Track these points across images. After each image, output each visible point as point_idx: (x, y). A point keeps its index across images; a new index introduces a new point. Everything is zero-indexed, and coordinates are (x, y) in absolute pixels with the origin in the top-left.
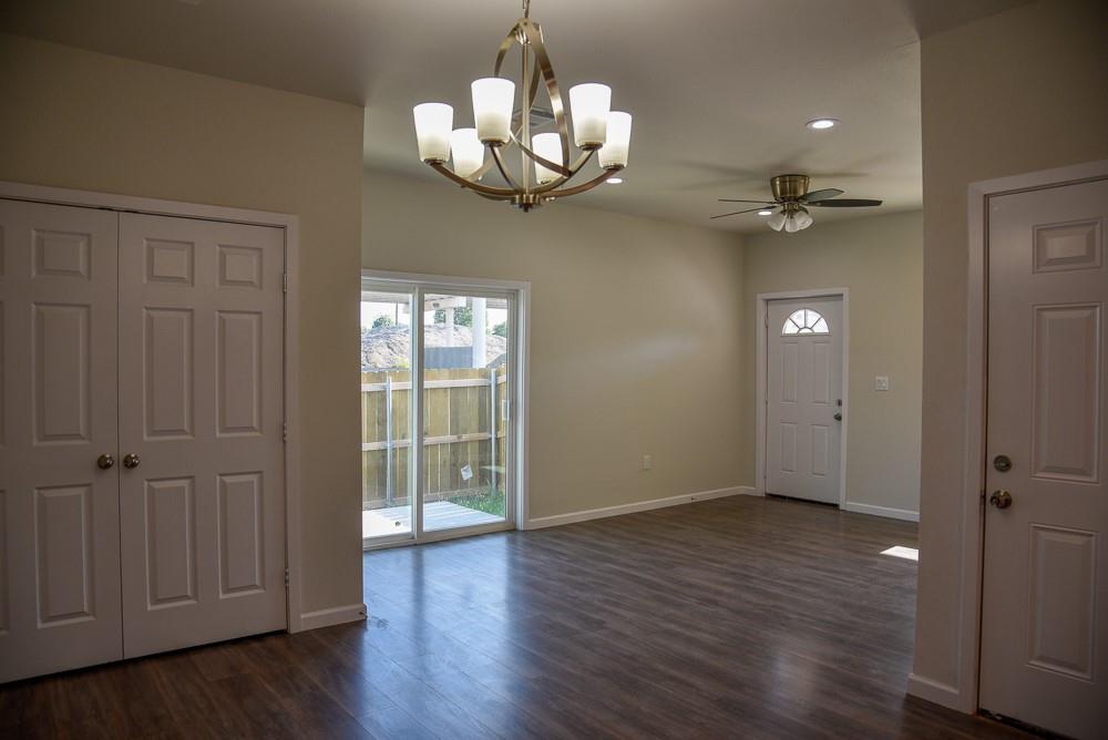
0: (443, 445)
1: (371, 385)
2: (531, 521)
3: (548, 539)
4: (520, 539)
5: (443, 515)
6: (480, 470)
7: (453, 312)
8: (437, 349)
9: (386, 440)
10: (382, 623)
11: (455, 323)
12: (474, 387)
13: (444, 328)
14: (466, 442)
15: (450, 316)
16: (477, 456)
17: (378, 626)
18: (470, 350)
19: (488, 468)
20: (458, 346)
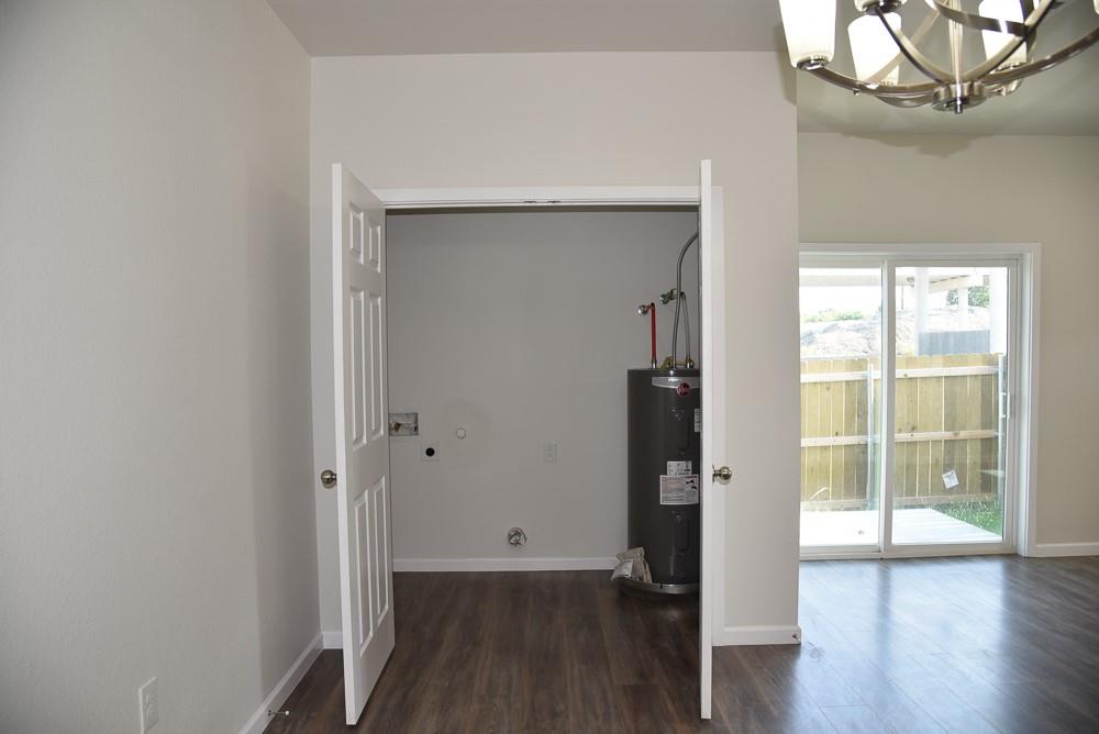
0: (936, 442)
1: (849, 373)
2: (1039, 546)
3: (1063, 573)
4: (1023, 568)
5: (921, 526)
6: (983, 474)
7: (967, 292)
8: (947, 335)
9: (866, 433)
10: (817, 653)
11: (971, 303)
12: (976, 376)
13: (956, 311)
14: (965, 440)
15: (963, 297)
16: (979, 456)
17: (812, 656)
18: (987, 334)
19: (992, 472)
20: (975, 329)
